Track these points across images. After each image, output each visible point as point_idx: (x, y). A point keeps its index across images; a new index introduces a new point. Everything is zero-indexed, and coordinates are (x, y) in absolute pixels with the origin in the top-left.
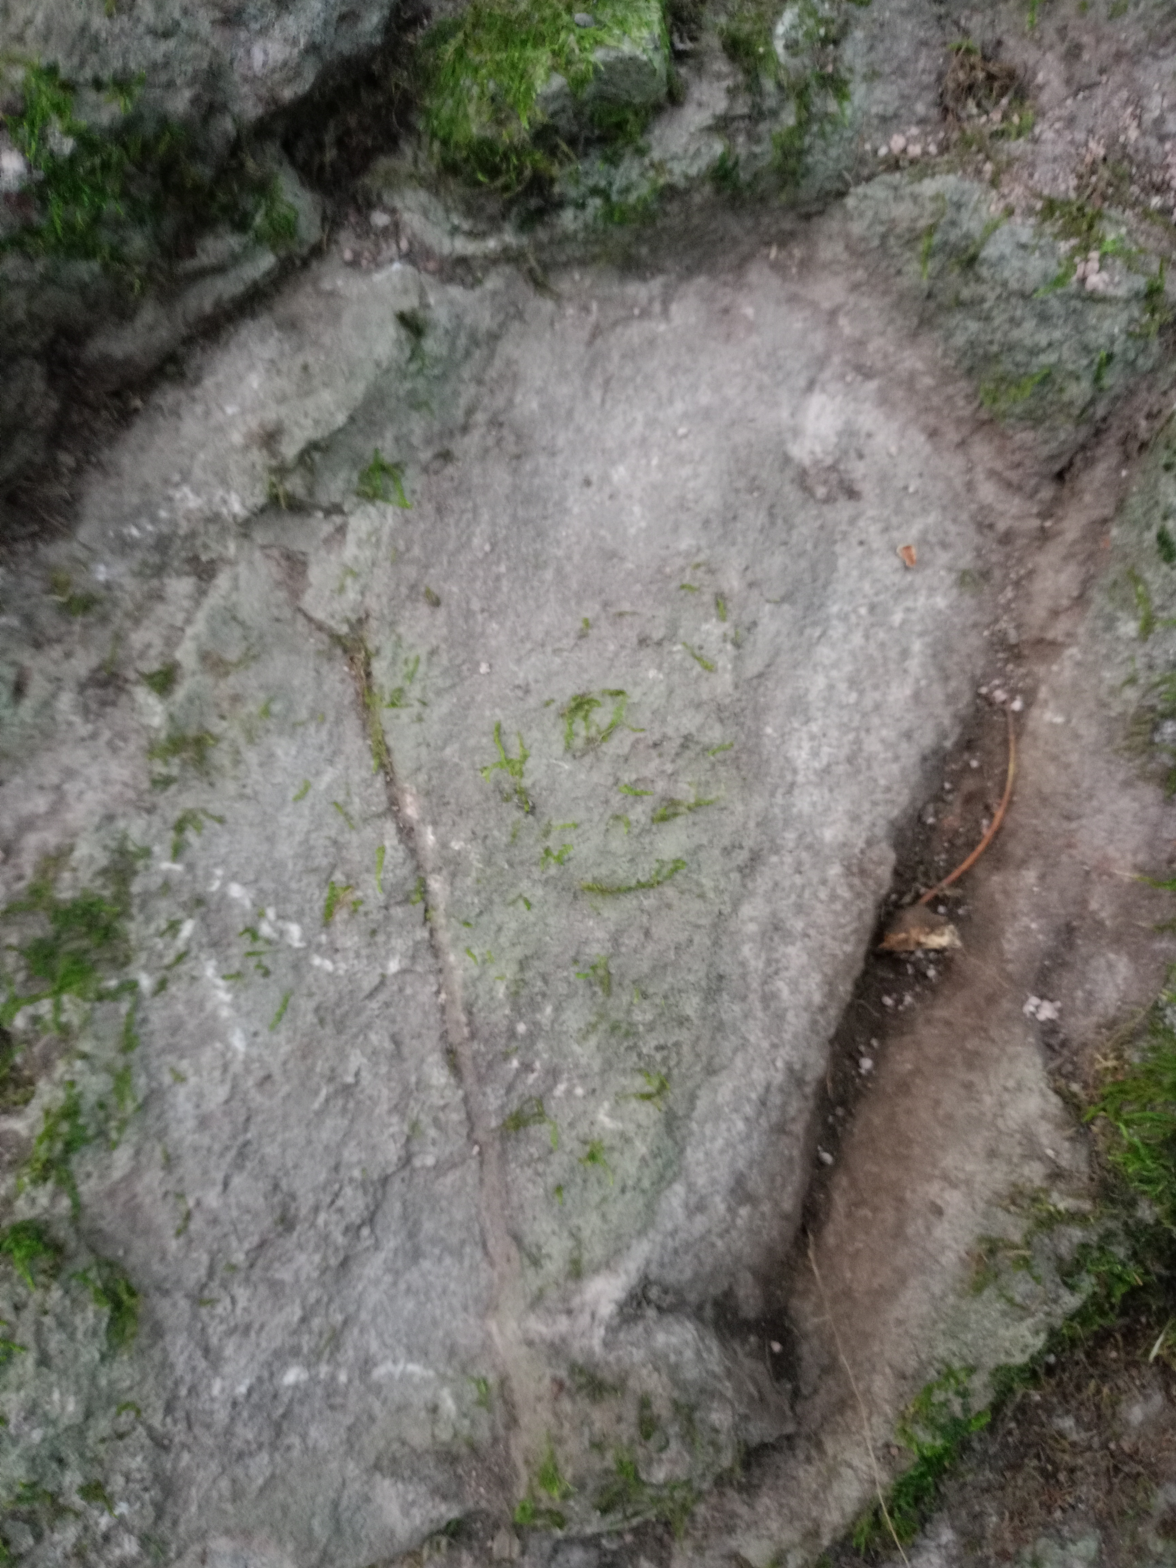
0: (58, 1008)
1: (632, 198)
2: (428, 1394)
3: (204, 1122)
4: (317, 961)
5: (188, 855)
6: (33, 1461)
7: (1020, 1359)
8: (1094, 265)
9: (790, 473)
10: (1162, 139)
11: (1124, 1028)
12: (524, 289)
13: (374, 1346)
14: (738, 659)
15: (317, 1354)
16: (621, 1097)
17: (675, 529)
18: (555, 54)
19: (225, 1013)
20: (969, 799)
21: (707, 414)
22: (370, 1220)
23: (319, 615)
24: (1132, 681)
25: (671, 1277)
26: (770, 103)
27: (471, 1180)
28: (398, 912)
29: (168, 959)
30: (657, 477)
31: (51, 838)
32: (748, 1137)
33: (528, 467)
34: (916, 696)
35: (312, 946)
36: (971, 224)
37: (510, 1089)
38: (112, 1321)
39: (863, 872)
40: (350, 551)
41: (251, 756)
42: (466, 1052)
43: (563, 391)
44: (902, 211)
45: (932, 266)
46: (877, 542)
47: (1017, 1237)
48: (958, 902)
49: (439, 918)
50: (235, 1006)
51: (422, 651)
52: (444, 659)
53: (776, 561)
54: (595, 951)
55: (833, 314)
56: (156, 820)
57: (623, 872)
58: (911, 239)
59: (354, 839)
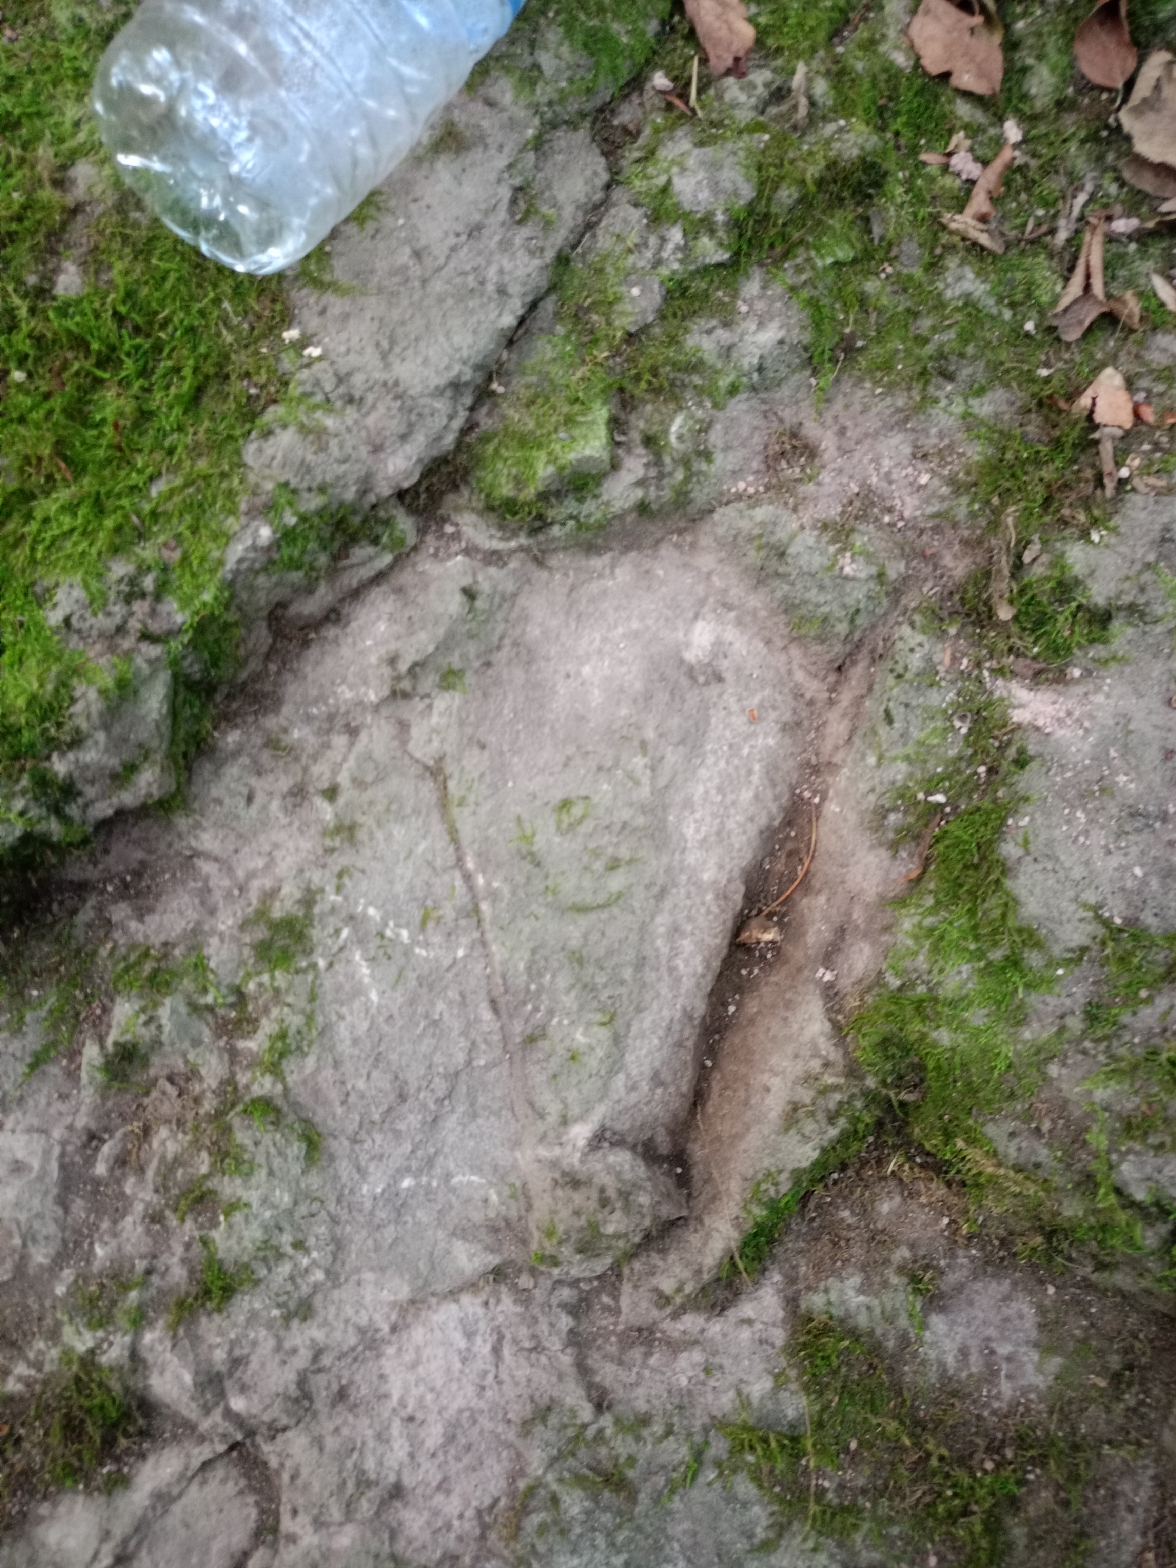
0: (273, 978)
1: (592, 520)
2: (482, 1192)
3: (355, 1042)
4: (417, 950)
5: (345, 891)
6: (266, 1228)
7: (806, 1164)
8: (848, 560)
9: (684, 669)
10: (890, 482)
11: (866, 983)
12: (531, 566)
13: (452, 1166)
14: (653, 778)
15: (420, 1171)
16: (589, 1025)
17: (618, 703)
18: (550, 454)
19: (366, 980)
20: (790, 854)
21: (636, 635)
22: (449, 1096)
23: (418, 755)
24: (872, 790)
25: (618, 1127)
26: (668, 469)
27: (505, 1073)
28: (463, 922)
29: (335, 949)
30: (607, 672)
31: (268, 883)
32: (660, 1049)
33: (534, 668)
34: (756, 797)
35: (414, 942)
36: (781, 535)
37: (527, 1021)
38: (308, 1152)
39: (726, 897)
40: (435, 719)
41: (380, 835)
42: (502, 1001)
43: (554, 623)
44: (745, 525)
45: (762, 553)
46: (734, 707)
47: (808, 1101)
48: (784, 915)
49: (487, 925)
50: (372, 976)
51: (476, 775)
52: (488, 779)
53: (675, 721)
54: (574, 943)
55: (709, 575)
56: (327, 873)
57: (589, 899)
58: (750, 539)
59: (437, 881)
